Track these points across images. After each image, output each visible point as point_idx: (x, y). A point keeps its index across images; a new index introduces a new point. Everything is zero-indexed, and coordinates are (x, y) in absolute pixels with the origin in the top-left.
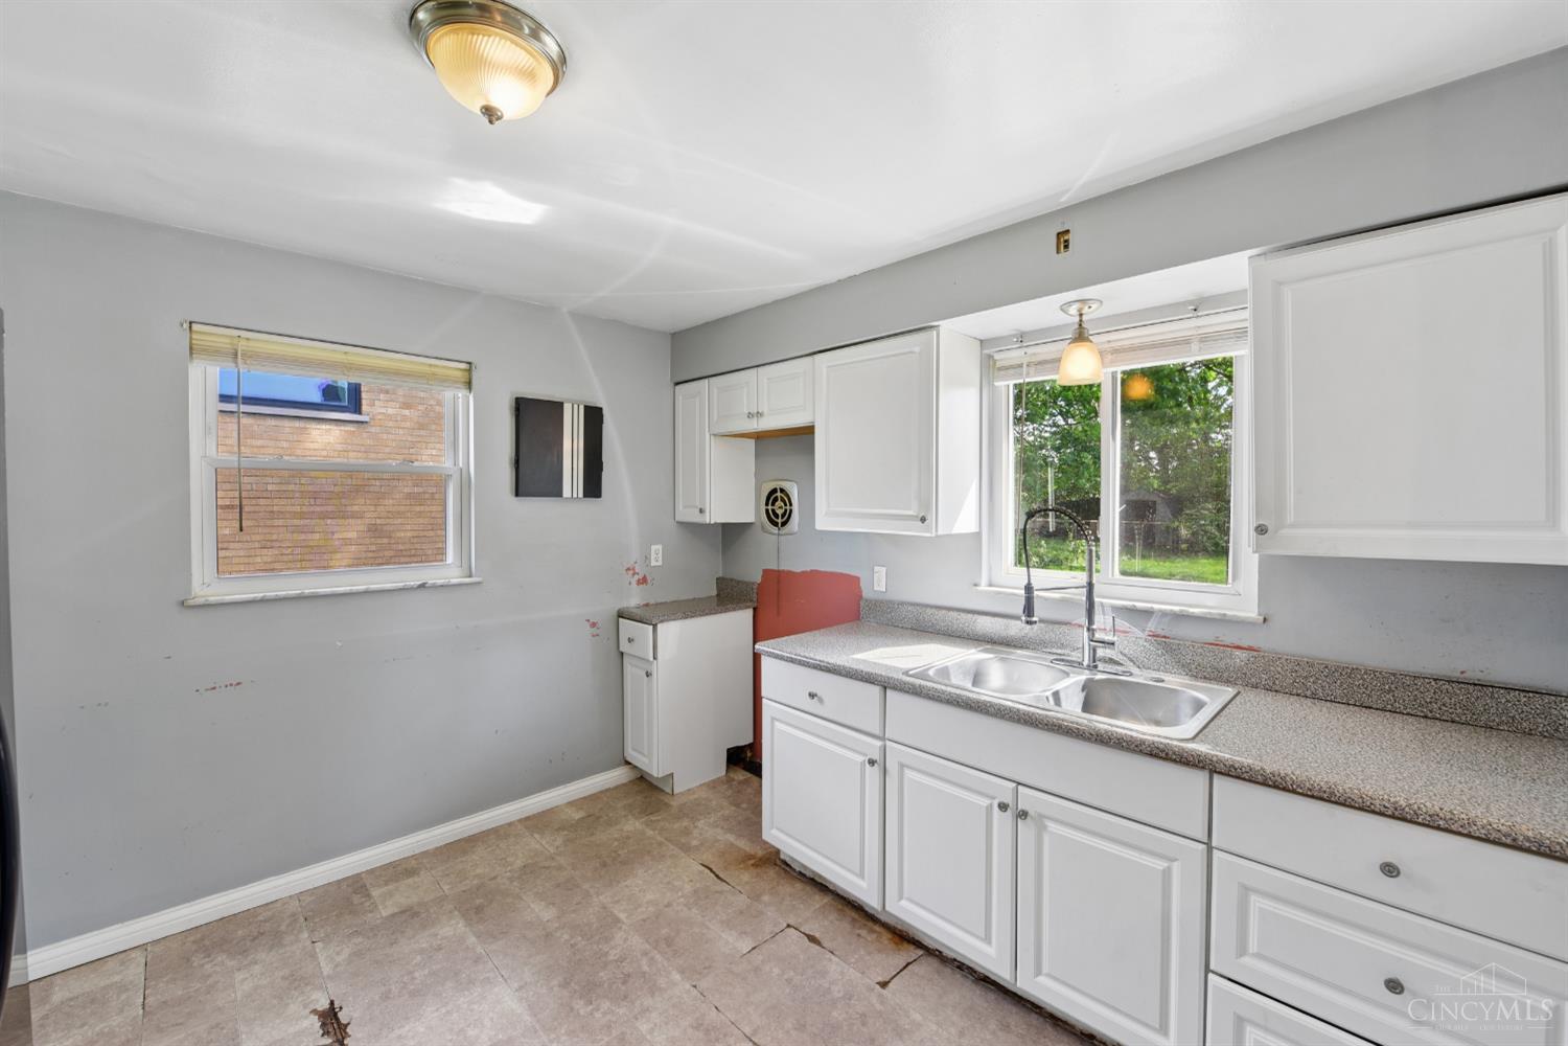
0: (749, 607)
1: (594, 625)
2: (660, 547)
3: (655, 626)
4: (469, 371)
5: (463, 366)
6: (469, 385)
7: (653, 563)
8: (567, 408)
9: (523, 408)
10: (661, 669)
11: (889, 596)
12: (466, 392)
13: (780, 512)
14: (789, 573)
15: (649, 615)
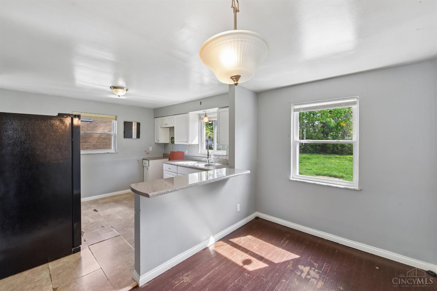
0: (168, 158)
1: (138, 161)
2: (151, 147)
3: (149, 161)
4: (116, 117)
5: (115, 116)
6: (116, 119)
7: (150, 150)
8: (133, 123)
9: (125, 123)
10: (150, 168)
11: (188, 155)
12: (115, 121)
13: (173, 141)
14: (175, 152)
15: (148, 159)
